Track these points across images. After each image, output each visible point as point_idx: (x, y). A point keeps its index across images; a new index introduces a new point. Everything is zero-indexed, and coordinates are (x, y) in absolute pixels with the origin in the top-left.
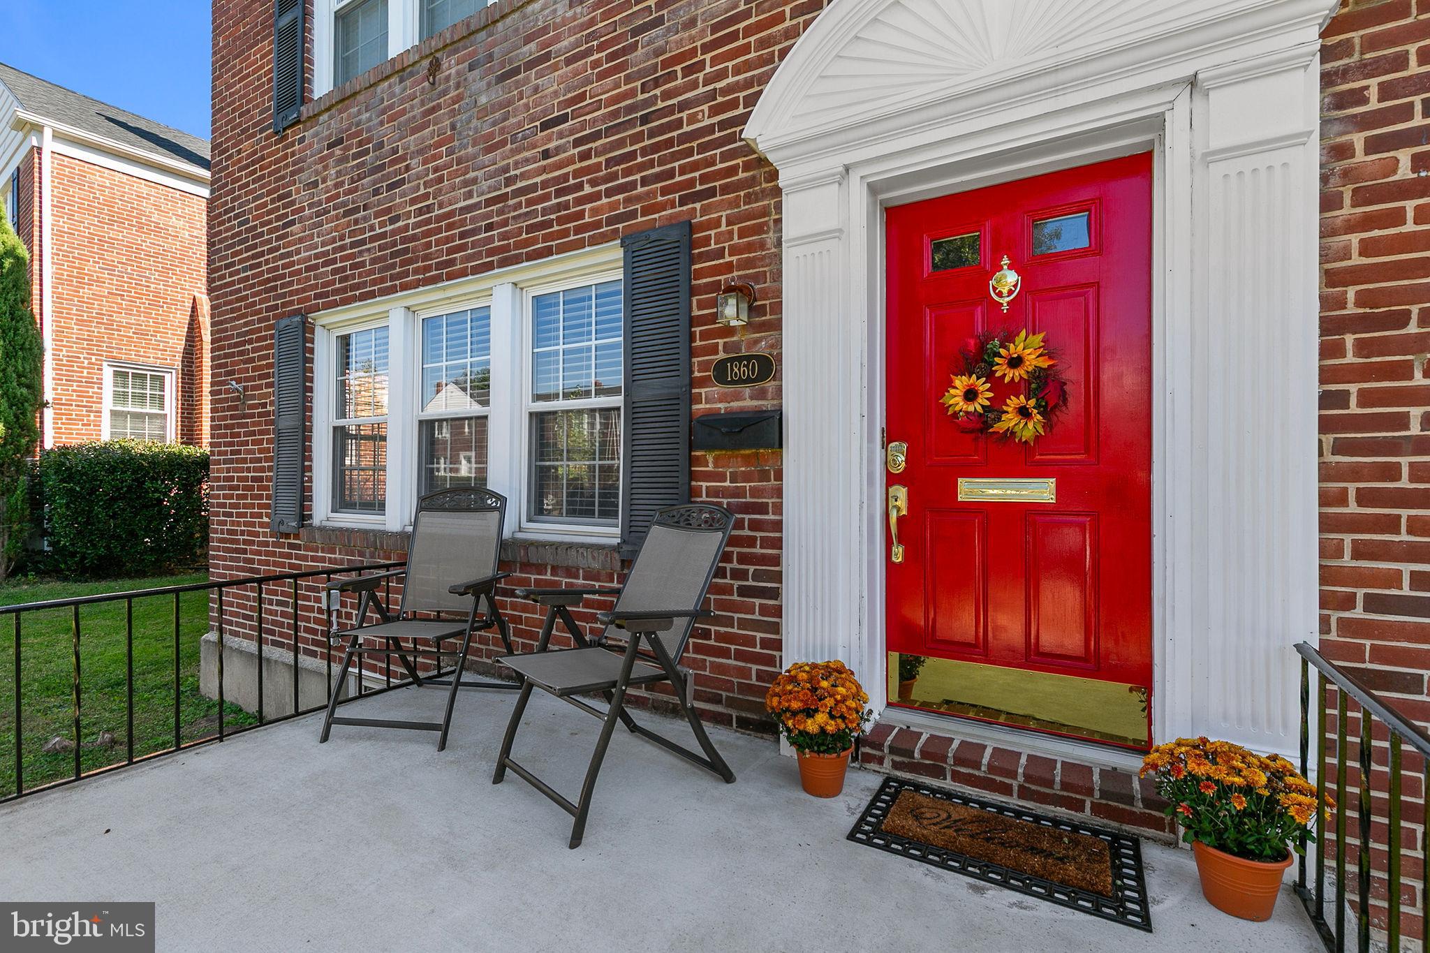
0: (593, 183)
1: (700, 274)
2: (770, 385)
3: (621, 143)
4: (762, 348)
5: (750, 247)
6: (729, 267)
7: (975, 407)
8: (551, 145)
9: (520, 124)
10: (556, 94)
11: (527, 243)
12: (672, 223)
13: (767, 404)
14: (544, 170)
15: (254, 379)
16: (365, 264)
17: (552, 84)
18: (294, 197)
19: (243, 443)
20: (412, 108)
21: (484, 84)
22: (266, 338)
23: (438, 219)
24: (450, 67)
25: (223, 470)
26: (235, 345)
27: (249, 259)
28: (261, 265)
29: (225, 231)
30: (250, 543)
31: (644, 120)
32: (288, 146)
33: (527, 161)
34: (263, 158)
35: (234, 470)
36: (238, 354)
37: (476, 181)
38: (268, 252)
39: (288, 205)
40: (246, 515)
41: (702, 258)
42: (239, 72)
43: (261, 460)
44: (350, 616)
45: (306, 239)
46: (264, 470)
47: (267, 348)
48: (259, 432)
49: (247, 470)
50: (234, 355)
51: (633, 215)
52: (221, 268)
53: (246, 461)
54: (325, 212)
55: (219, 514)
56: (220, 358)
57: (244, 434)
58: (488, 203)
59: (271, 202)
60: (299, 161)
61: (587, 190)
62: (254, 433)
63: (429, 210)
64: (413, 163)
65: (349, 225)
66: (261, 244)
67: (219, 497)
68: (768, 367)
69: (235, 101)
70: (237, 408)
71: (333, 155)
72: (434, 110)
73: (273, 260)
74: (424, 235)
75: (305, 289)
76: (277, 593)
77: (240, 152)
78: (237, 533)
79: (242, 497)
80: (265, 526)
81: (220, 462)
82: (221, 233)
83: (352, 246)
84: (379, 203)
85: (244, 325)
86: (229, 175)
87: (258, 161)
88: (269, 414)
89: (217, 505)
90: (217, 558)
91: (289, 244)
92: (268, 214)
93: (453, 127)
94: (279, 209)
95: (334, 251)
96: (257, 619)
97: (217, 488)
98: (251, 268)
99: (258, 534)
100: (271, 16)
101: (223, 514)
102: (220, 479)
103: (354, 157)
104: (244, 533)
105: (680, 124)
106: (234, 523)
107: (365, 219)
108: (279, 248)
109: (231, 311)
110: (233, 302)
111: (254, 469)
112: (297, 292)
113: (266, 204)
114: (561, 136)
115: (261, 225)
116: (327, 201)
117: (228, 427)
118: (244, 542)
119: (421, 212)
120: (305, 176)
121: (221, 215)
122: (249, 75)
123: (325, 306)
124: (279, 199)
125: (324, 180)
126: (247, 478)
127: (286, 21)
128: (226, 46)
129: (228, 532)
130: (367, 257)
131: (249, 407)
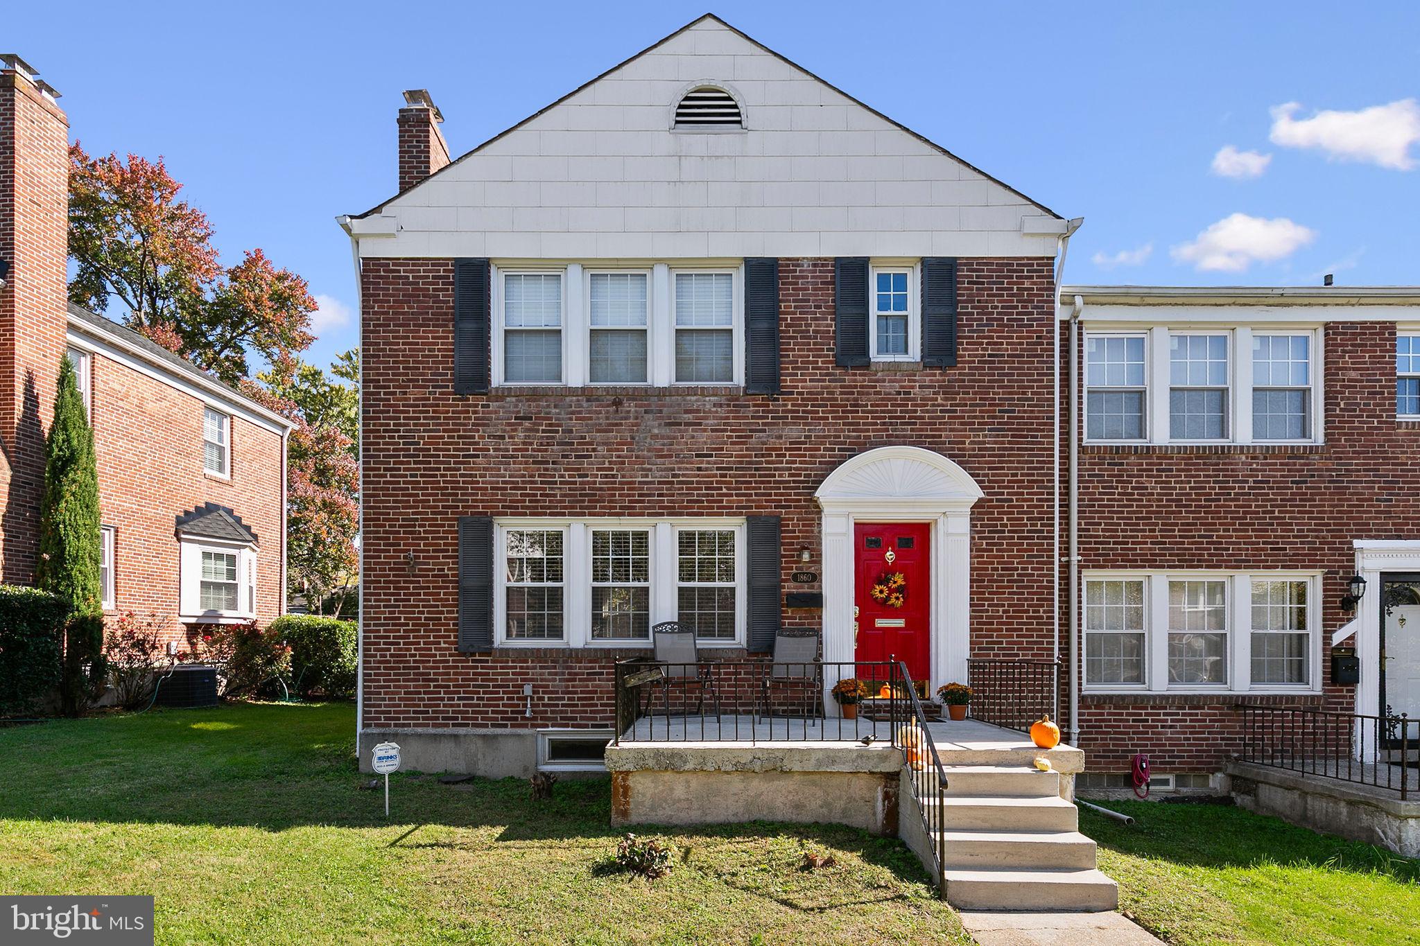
0: (728, 489)
1: (784, 538)
2: (816, 584)
3: (744, 476)
4: (812, 570)
5: (807, 531)
6: (798, 537)
7: (883, 596)
8: (701, 465)
9: (682, 450)
10: (705, 443)
11: (686, 507)
12: (771, 515)
13: (815, 591)
14: (698, 476)
15: (428, 551)
16: (555, 495)
17: (703, 437)
18: (477, 440)
19: (412, 594)
20: (598, 418)
21: (656, 423)
22: (443, 526)
23: (621, 483)
24: (630, 407)
25: (384, 613)
26: (400, 526)
27: (419, 469)
28: (436, 476)
29: (385, 444)
30: (423, 662)
31: (756, 469)
32: (469, 406)
33: (687, 469)
34: (438, 405)
35: (400, 612)
36: (405, 532)
37: (650, 470)
38: (445, 469)
39: (470, 444)
40: (419, 643)
41: (785, 531)
42: (403, 338)
43: (437, 606)
44: (542, 698)
45: (492, 469)
46: (442, 613)
47: (444, 532)
48: (434, 588)
49: (419, 612)
50: (399, 532)
51: (751, 507)
52: (379, 469)
53: (418, 606)
54: (512, 457)
55: (379, 644)
56: (378, 532)
57: (414, 588)
58: (659, 483)
59: (449, 437)
60: (483, 419)
61: (724, 491)
62: (428, 588)
63: (613, 476)
64: (599, 448)
65: (539, 469)
66: (435, 462)
67: (379, 631)
68: (816, 577)
69: (398, 356)
70: (404, 569)
71: (521, 424)
72: (616, 425)
73: (452, 476)
74: (609, 489)
75: (491, 501)
76: (459, 692)
77: (405, 393)
78: (405, 656)
79: (412, 631)
80: (444, 649)
81: (379, 607)
82: (378, 444)
83: (542, 482)
84: (568, 463)
85: (414, 513)
86: (391, 406)
87: (431, 405)
88: (447, 576)
89: (375, 637)
90: (376, 675)
91: (472, 469)
92: (444, 443)
93: (633, 438)
94: (458, 443)
95: (523, 482)
96: (434, 712)
97: (375, 625)
98: (422, 476)
99: (435, 656)
100: (446, 314)
101: (385, 643)
102: (379, 619)
103: (543, 431)
104: (415, 655)
105: (774, 476)
106: (400, 649)
107: (555, 470)
108: (459, 469)
109: (394, 502)
110: (397, 495)
111: (429, 612)
112: (482, 501)
113: (443, 437)
114: (708, 463)
115: (435, 450)
116: (514, 450)
117: (390, 582)
118: (415, 662)
119: (606, 476)
120: (490, 430)
121: (379, 431)
122: (417, 344)
123: (512, 514)
124: (459, 437)
125: (511, 437)
126: (420, 619)
127: (469, 326)
128: (383, 313)
129: (391, 656)
130: (558, 492)
131: (420, 570)
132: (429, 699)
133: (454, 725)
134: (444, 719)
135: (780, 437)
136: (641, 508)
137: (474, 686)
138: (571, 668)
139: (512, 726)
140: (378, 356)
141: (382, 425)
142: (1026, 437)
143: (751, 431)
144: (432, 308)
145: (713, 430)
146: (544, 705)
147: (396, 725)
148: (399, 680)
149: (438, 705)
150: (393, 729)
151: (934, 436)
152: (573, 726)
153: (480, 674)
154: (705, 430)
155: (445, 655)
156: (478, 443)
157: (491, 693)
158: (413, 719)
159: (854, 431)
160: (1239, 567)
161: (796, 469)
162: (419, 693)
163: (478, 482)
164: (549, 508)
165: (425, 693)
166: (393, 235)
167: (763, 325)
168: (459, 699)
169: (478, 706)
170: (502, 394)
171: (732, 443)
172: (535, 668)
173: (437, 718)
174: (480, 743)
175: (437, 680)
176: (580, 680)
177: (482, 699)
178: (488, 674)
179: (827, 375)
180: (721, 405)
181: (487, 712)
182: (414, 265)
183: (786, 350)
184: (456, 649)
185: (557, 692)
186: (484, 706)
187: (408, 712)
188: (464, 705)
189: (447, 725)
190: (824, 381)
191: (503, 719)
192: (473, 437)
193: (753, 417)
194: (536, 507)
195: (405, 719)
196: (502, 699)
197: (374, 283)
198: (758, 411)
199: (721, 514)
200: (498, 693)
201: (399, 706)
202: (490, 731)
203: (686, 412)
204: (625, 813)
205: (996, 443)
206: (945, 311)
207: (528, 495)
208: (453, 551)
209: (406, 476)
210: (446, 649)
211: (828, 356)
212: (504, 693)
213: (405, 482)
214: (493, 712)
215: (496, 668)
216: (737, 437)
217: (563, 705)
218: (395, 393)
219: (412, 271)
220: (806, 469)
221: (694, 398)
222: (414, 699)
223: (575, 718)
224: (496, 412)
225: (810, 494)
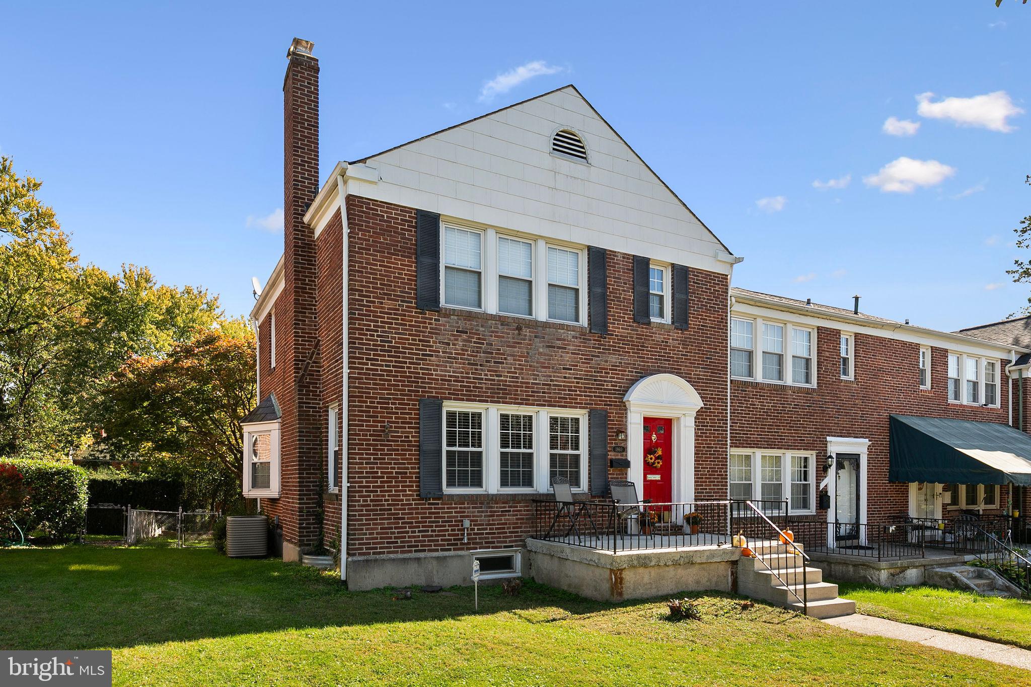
0: (580, 391)
1: (609, 424)
2: (624, 453)
3: (588, 384)
4: (622, 445)
5: (620, 421)
6: (615, 424)
7: (652, 461)
8: (567, 375)
9: (555, 364)
10: (568, 361)
11: (558, 402)
12: (602, 409)
13: (623, 458)
14: (564, 382)
15: (398, 423)
16: (482, 388)
17: (567, 357)
18: (431, 344)
19: (387, 455)
20: (508, 338)
21: (541, 345)
22: (409, 404)
23: (522, 383)
24: (526, 332)
25: (366, 468)
26: (378, 403)
27: (391, 361)
28: (403, 367)
29: (367, 340)
30: (394, 505)
31: (595, 380)
32: (426, 318)
33: (558, 377)
34: (405, 315)
35: (378, 468)
36: (381, 408)
37: (538, 375)
38: (410, 363)
39: (427, 346)
40: (391, 491)
41: (610, 420)
42: (380, 261)
43: (404, 464)
44: (473, 529)
45: (441, 366)
46: (408, 468)
47: (409, 409)
48: (402, 450)
49: (392, 468)
50: (377, 407)
51: (592, 404)
52: (362, 358)
53: (390, 464)
54: (455, 358)
55: (362, 492)
56: (362, 406)
57: (388, 450)
58: (544, 384)
59: (413, 340)
60: (436, 329)
61: (578, 393)
62: (398, 450)
63: (517, 378)
64: (509, 358)
65: (472, 369)
66: (403, 357)
67: (362, 482)
68: (624, 449)
69: (376, 274)
70: (380, 436)
71: (460, 336)
72: (519, 343)
73: (415, 368)
74: (515, 386)
75: (441, 389)
76: (419, 527)
77: (382, 303)
78: (381, 501)
79: (387, 482)
80: (409, 496)
81: (362, 464)
82: (362, 339)
83: (474, 378)
84: (490, 366)
85: (388, 394)
86: (371, 311)
87: (400, 315)
88: (411, 441)
89: (359, 487)
90: (359, 515)
91: (428, 364)
92: (409, 344)
93: (528, 353)
94: (419, 345)
95: (462, 377)
96: (402, 542)
97: (359, 477)
98: (394, 367)
99: (402, 500)
100: (410, 249)
101: (366, 491)
102: (362, 473)
103: (475, 343)
104: (388, 500)
105: (604, 385)
106: (378, 496)
107: (482, 370)
108: (419, 364)
109: (374, 384)
110: (376, 380)
111: (398, 468)
112: (435, 388)
113: (408, 339)
114: (570, 374)
115: (403, 348)
116: (456, 354)
117: (370, 445)
118: (388, 505)
119: (513, 377)
120: (440, 337)
121: (362, 329)
122: (390, 267)
123: (455, 399)
124: (420, 340)
125: (454, 344)
126: (392, 473)
127: (427, 260)
128: (366, 240)
129: (371, 501)
130: (484, 386)
131: (392, 436)
132: (398, 533)
133: (416, 551)
134: (409, 547)
135: (606, 361)
136: (533, 400)
137: (430, 522)
138: (492, 507)
139: (455, 550)
140: (362, 272)
141: (365, 325)
142: (716, 373)
143: (593, 356)
144: (400, 242)
145: (572, 353)
146: (475, 534)
147: (374, 553)
148: (376, 519)
149: (405, 537)
150: (372, 557)
151: (678, 369)
152: (493, 548)
153: (434, 513)
154: (568, 353)
155: (409, 500)
156: (432, 346)
157: (441, 526)
158: (387, 548)
159: (642, 362)
160: (788, 449)
161: (615, 382)
162: (391, 528)
163: (432, 375)
164: (478, 396)
165: (396, 528)
166: (375, 183)
167: (599, 290)
168: (419, 532)
169: (432, 536)
170: (448, 313)
171: (583, 363)
172: (469, 508)
173: (404, 547)
174: (435, 563)
175: (404, 518)
176: (497, 516)
177: (434, 531)
178: (438, 513)
179: (630, 326)
180: (576, 338)
181: (438, 541)
182: (387, 208)
183: (610, 307)
184: (417, 495)
185: (482, 525)
186: (436, 536)
187: (383, 543)
188: (423, 536)
189: (410, 552)
190: (628, 329)
191: (448, 545)
192: (429, 342)
193: (593, 348)
194: (470, 395)
195: (381, 548)
196: (448, 530)
197: (359, 216)
198: (595, 344)
199: (576, 407)
200: (445, 526)
201: (377, 538)
202: (440, 554)
203: (558, 339)
204: (621, 594)
205: (704, 376)
206: (683, 297)
207: (465, 386)
208: (416, 423)
209: (382, 366)
210: (410, 495)
211: (630, 314)
212: (449, 526)
213: (381, 370)
214: (442, 540)
215: (444, 508)
216: (585, 359)
217: (487, 534)
218: (374, 302)
219: (386, 212)
220: (619, 383)
221: (562, 331)
222: (387, 533)
223: (493, 543)
224: (444, 325)
225: (622, 398)
